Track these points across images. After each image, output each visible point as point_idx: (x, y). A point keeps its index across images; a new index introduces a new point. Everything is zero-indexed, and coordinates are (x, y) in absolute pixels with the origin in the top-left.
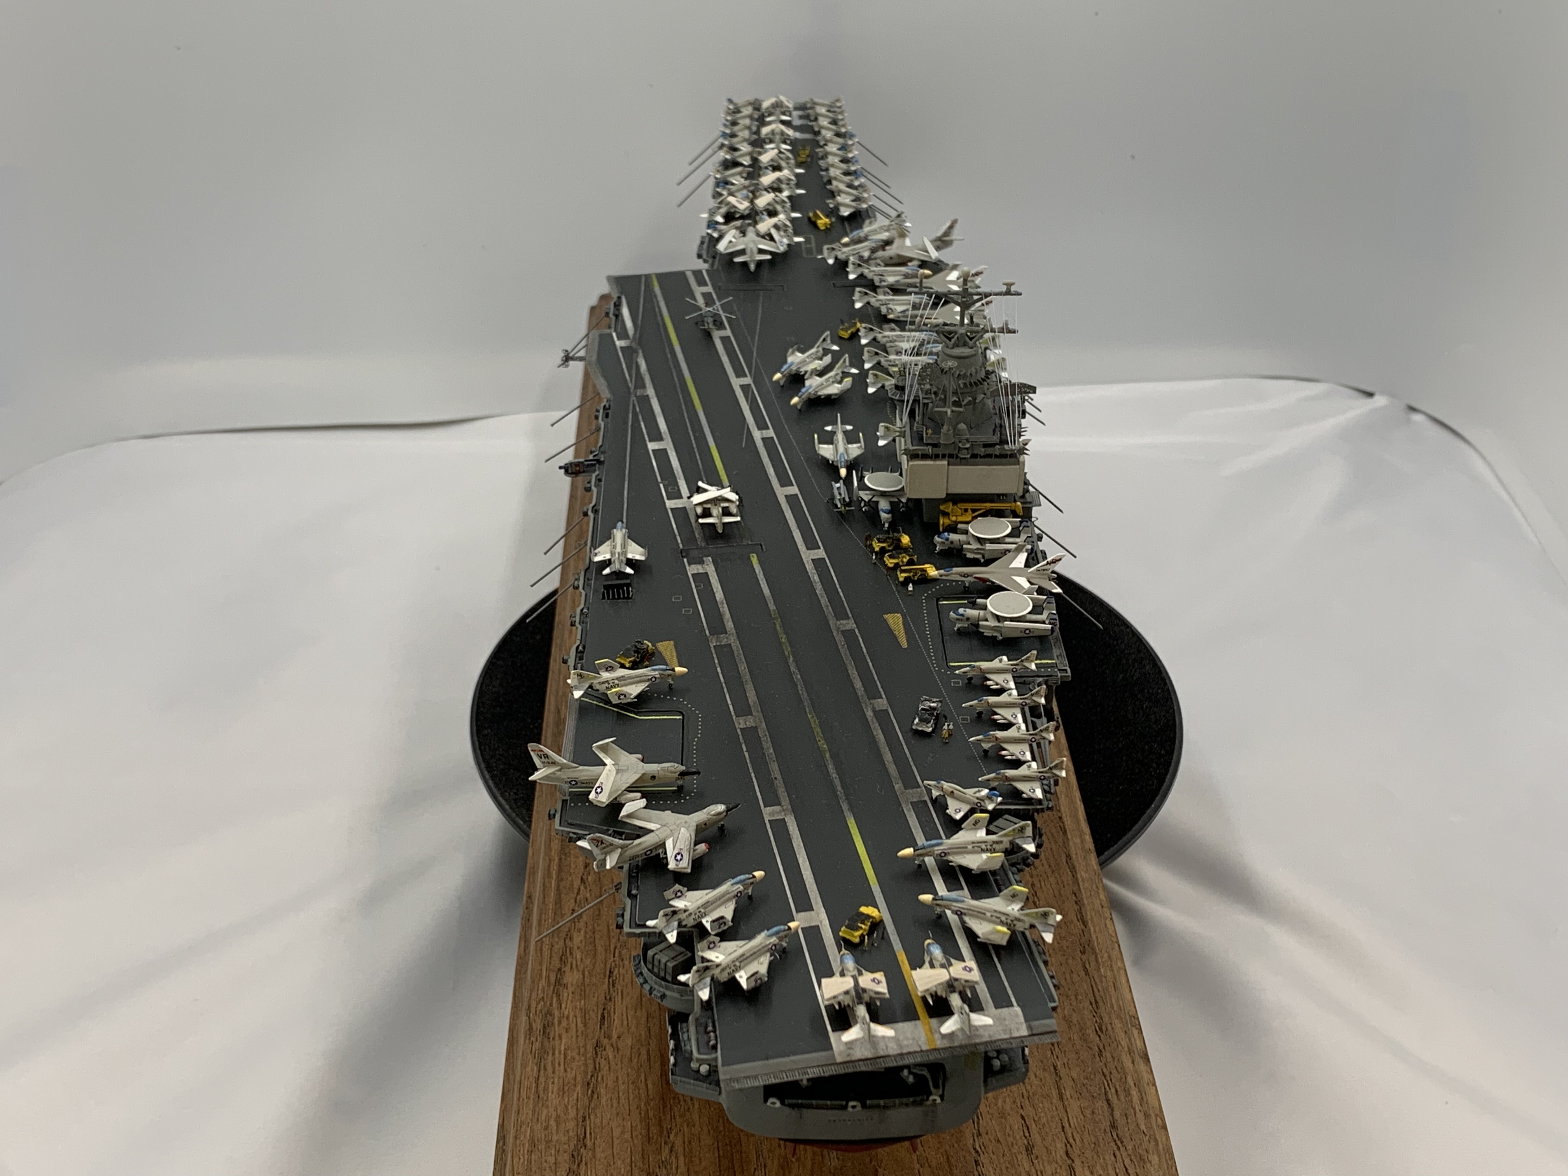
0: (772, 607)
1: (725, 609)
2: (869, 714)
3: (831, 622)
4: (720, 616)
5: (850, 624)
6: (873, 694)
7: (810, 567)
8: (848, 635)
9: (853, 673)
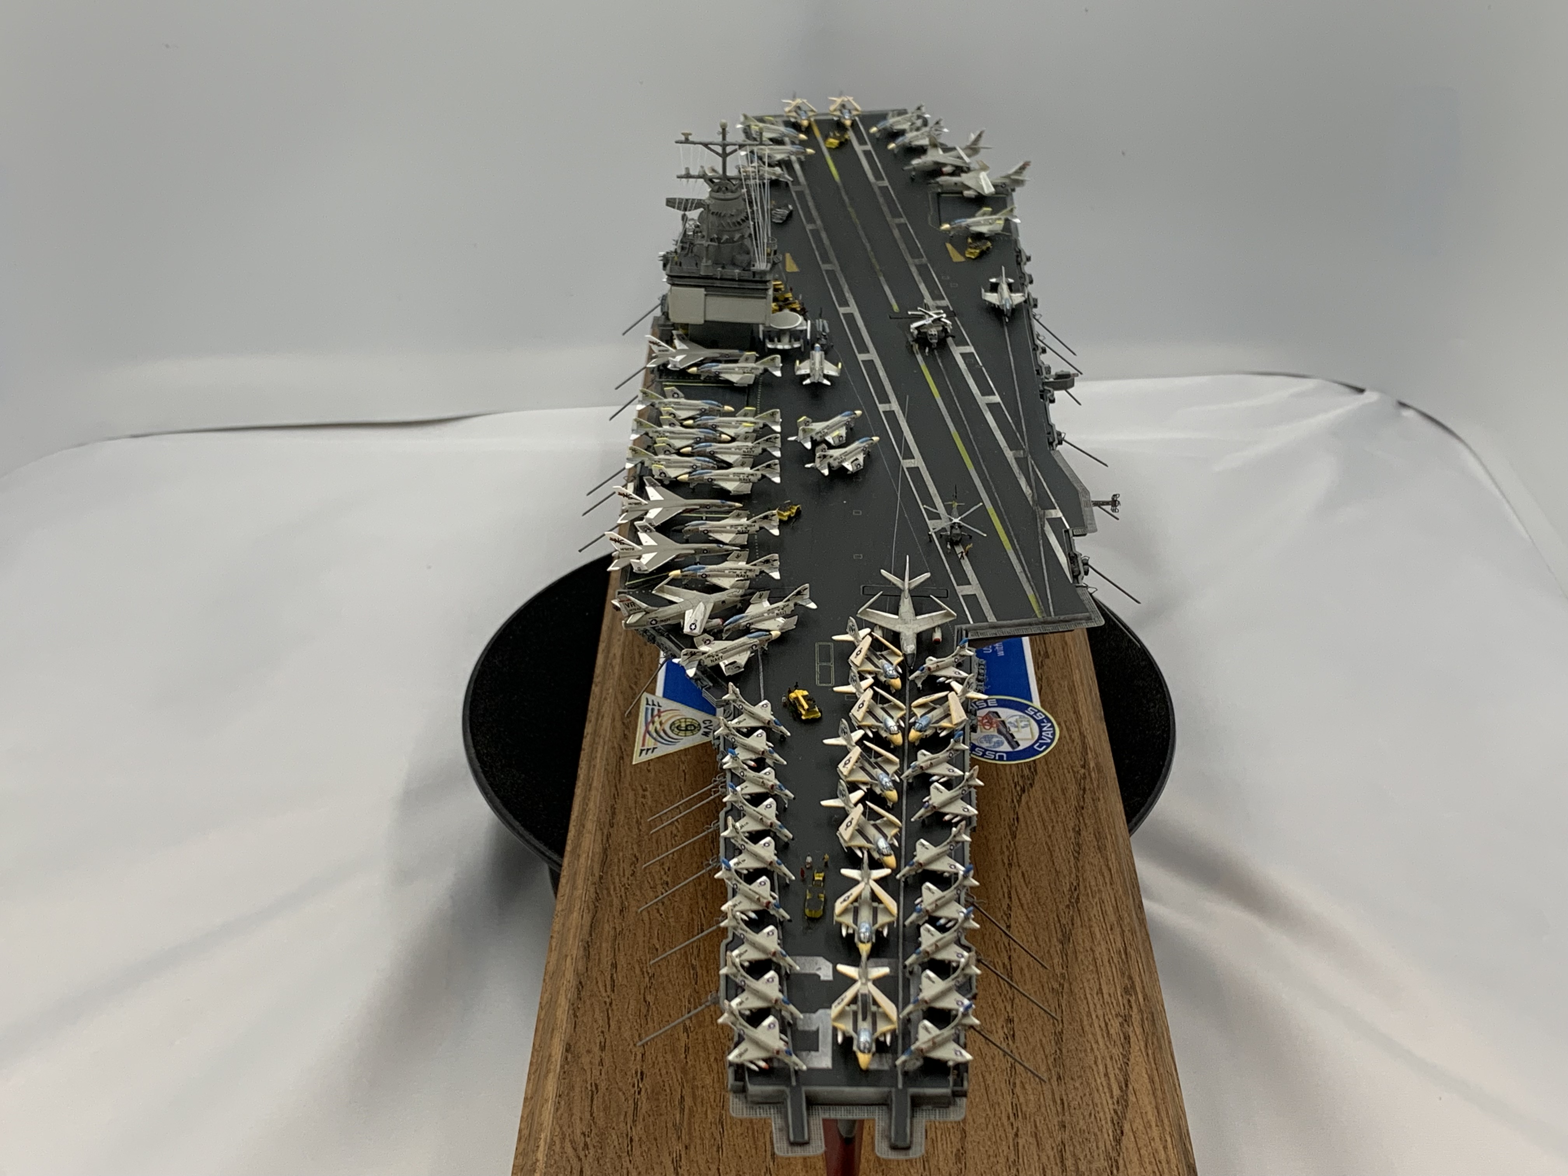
0: (882, 279)
1: (917, 278)
2: (819, 222)
3: (839, 268)
4: (920, 274)
5: (825, 267)
6: (816, 233)
7: (852, 302)
8: (826, 260)
9: (826, 241)
